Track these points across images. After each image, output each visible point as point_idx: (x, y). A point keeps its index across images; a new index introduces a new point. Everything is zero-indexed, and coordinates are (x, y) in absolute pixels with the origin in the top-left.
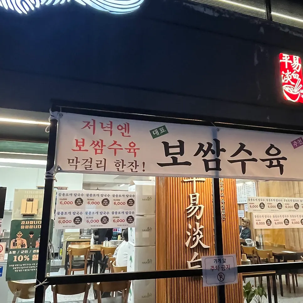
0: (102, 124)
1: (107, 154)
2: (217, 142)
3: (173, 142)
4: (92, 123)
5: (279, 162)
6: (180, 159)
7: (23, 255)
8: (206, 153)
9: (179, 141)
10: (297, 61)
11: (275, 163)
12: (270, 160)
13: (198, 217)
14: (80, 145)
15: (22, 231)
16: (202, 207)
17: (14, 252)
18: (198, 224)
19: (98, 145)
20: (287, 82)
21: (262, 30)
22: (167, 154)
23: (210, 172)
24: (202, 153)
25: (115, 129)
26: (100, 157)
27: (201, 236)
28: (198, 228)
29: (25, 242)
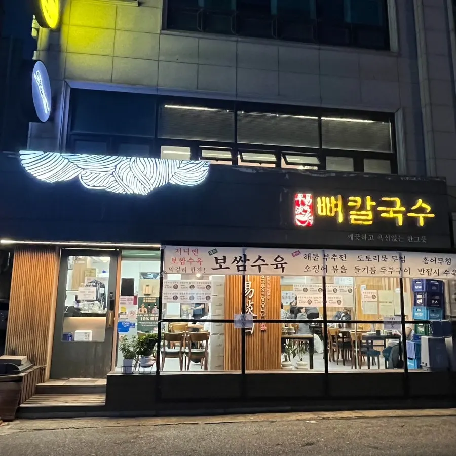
0: (184, 250)
1: (187, 265)
2: (245, 256)
3: (220, 257)
4: (179, 250)
5: (282, 266)
6: (224, 266)
7: (146, 317)
8: (238, 262)
9: (224, 256)
10: (309, 197)
11: (279, 266)
12: (277, 264)
13: (250, 297)
14: (174, 261)
15: (145, 303)
16: (253, 290)
17: (141, 315)
18: (250, 301)
19: (183, 261)
20: (299, 213)
21: (287, 176)
22: (217, 263)
23: (240, 272)
24: (236, 262)
25: (191, 253)
26: (184, 266)
27: (252, 309)
28: (250, 304)
29: (146, 310)
